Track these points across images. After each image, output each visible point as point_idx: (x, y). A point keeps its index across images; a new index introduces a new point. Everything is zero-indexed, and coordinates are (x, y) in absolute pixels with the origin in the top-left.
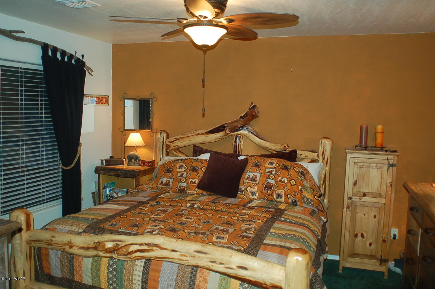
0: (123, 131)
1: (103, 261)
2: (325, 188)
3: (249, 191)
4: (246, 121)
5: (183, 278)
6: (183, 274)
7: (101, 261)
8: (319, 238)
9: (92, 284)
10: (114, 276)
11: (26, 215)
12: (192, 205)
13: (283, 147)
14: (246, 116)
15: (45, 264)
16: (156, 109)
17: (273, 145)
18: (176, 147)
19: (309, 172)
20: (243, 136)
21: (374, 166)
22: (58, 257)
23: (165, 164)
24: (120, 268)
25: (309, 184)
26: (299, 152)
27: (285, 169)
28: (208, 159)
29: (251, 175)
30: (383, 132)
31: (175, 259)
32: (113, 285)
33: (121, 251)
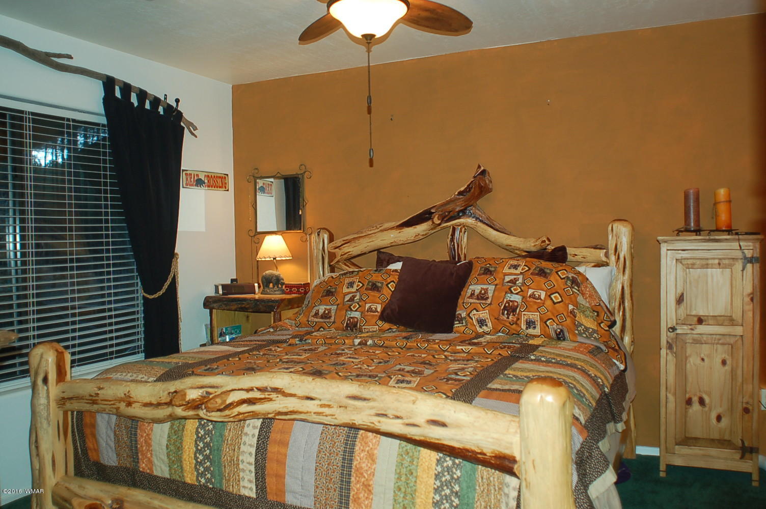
0: (255, 236)
1: (187, 431)
2: (624, 315)
3: (473, 318)
4: (469, 199)
5: (330, 454)
6: (329, 447)
7: (183, 430)
8: (606, 390)
9: (170, 475)
10: (207, 457)
11: (56, 353)
12: (364, 341)
13: (539, 242)
14: (470, 191)
15: (90, 444)
16: (310, 192)
17: (521, 241)
18: (346, 256)
19: (587, 279)
20: (465, 229)
21: (715, 264)
22: (111, 429)
23: (324, 281)
24: (217, 441)
25: (589, 302)
26: (570, 251)
27: (540, 275)
28: (400, 268)
29: (477, 288)
30: (730, 201)
31: (310, 412)
32: (206, 475)
33: (212, 404)
